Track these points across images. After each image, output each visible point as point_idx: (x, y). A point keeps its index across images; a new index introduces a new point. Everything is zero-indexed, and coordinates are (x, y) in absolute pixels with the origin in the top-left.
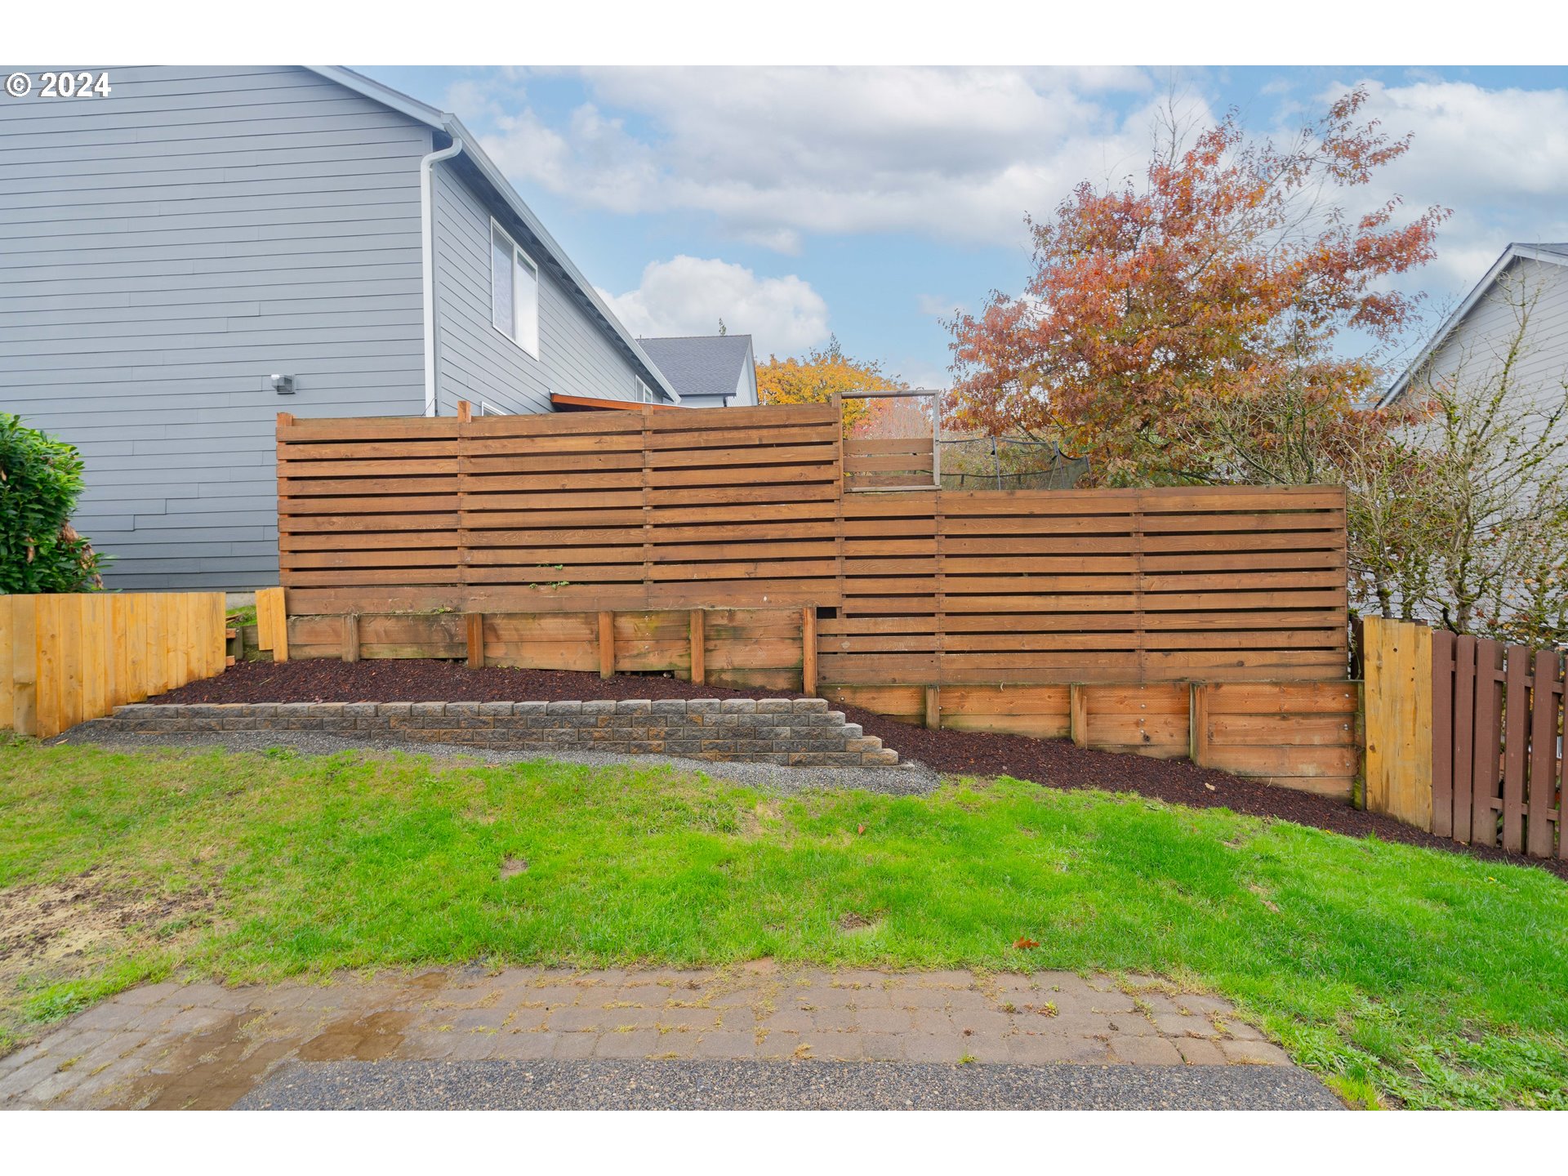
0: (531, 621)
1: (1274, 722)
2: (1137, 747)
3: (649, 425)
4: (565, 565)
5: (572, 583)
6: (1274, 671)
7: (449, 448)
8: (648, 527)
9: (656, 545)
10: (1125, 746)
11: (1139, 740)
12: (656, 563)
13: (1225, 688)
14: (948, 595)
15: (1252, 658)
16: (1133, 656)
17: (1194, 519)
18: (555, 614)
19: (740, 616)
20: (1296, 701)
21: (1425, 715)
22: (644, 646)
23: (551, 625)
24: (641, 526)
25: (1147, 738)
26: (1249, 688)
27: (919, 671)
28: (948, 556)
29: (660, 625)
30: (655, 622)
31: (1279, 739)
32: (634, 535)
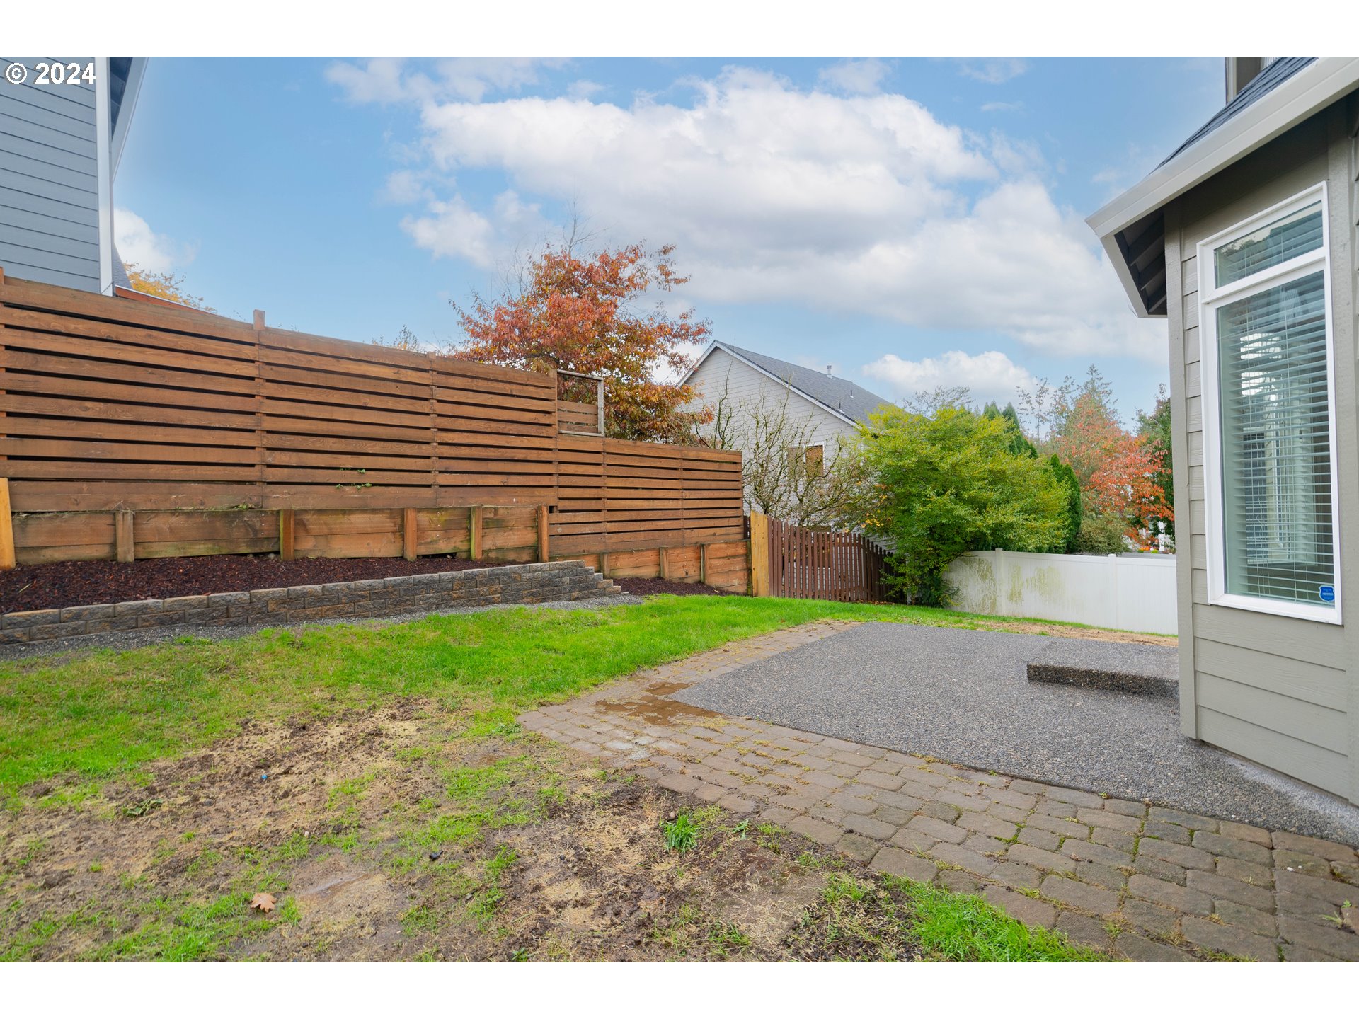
0: (341, 516)
1: (726, 561)
2: (683, 578)
3: (435, 366)
4: (367, 470)
5: (374, 485)
6: (725, 537)
7: (247, 352)
8: (435, 444)
9: (440, 458)
10: (680, 579)
11: (684, 575)
12: (440, 472)
13: (711, 546)
14: (608, 499)
15: (718, 531)
16: (680, 532)
17: (699, 463)
18: (363, 510)
19: (501, 512)
20: (731, 551)
21: (767, 553)
22: (437, 534)
23: (359, 520)
24: (428, 443)
25: (687, 574)
26: (718, 545)
27: (595, 545)
28: (608, 476)
29: (448, 518)
30: (444, 517)
31: (727, 569)
32: (425, 450)
